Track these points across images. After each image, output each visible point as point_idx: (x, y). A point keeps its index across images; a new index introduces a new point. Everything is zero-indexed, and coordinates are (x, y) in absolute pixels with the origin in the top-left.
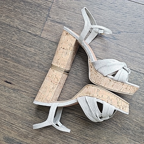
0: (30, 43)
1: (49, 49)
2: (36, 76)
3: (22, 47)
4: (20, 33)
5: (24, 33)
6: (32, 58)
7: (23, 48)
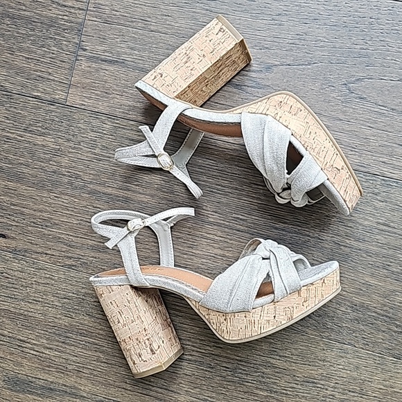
0: (41, 125)
1: (92, 134)
2: (68, 210)
3: (22, 137)
4: (12, 101)
5: (21, 100)
6: (51, 162)
7: (23, 139)
